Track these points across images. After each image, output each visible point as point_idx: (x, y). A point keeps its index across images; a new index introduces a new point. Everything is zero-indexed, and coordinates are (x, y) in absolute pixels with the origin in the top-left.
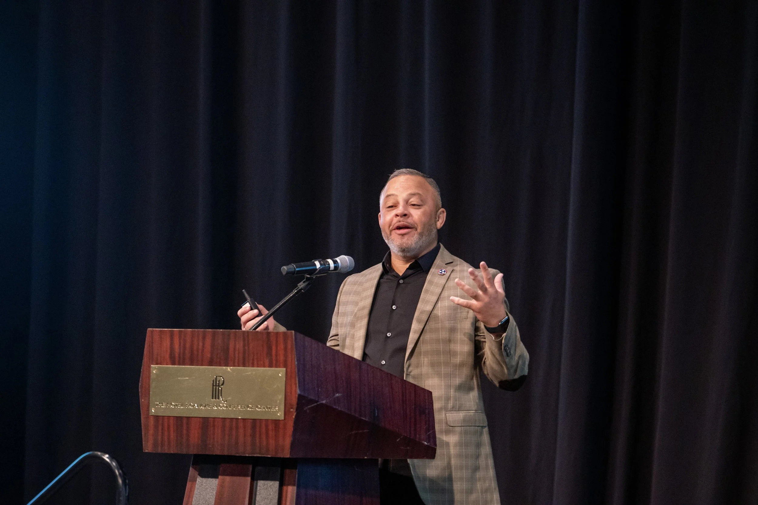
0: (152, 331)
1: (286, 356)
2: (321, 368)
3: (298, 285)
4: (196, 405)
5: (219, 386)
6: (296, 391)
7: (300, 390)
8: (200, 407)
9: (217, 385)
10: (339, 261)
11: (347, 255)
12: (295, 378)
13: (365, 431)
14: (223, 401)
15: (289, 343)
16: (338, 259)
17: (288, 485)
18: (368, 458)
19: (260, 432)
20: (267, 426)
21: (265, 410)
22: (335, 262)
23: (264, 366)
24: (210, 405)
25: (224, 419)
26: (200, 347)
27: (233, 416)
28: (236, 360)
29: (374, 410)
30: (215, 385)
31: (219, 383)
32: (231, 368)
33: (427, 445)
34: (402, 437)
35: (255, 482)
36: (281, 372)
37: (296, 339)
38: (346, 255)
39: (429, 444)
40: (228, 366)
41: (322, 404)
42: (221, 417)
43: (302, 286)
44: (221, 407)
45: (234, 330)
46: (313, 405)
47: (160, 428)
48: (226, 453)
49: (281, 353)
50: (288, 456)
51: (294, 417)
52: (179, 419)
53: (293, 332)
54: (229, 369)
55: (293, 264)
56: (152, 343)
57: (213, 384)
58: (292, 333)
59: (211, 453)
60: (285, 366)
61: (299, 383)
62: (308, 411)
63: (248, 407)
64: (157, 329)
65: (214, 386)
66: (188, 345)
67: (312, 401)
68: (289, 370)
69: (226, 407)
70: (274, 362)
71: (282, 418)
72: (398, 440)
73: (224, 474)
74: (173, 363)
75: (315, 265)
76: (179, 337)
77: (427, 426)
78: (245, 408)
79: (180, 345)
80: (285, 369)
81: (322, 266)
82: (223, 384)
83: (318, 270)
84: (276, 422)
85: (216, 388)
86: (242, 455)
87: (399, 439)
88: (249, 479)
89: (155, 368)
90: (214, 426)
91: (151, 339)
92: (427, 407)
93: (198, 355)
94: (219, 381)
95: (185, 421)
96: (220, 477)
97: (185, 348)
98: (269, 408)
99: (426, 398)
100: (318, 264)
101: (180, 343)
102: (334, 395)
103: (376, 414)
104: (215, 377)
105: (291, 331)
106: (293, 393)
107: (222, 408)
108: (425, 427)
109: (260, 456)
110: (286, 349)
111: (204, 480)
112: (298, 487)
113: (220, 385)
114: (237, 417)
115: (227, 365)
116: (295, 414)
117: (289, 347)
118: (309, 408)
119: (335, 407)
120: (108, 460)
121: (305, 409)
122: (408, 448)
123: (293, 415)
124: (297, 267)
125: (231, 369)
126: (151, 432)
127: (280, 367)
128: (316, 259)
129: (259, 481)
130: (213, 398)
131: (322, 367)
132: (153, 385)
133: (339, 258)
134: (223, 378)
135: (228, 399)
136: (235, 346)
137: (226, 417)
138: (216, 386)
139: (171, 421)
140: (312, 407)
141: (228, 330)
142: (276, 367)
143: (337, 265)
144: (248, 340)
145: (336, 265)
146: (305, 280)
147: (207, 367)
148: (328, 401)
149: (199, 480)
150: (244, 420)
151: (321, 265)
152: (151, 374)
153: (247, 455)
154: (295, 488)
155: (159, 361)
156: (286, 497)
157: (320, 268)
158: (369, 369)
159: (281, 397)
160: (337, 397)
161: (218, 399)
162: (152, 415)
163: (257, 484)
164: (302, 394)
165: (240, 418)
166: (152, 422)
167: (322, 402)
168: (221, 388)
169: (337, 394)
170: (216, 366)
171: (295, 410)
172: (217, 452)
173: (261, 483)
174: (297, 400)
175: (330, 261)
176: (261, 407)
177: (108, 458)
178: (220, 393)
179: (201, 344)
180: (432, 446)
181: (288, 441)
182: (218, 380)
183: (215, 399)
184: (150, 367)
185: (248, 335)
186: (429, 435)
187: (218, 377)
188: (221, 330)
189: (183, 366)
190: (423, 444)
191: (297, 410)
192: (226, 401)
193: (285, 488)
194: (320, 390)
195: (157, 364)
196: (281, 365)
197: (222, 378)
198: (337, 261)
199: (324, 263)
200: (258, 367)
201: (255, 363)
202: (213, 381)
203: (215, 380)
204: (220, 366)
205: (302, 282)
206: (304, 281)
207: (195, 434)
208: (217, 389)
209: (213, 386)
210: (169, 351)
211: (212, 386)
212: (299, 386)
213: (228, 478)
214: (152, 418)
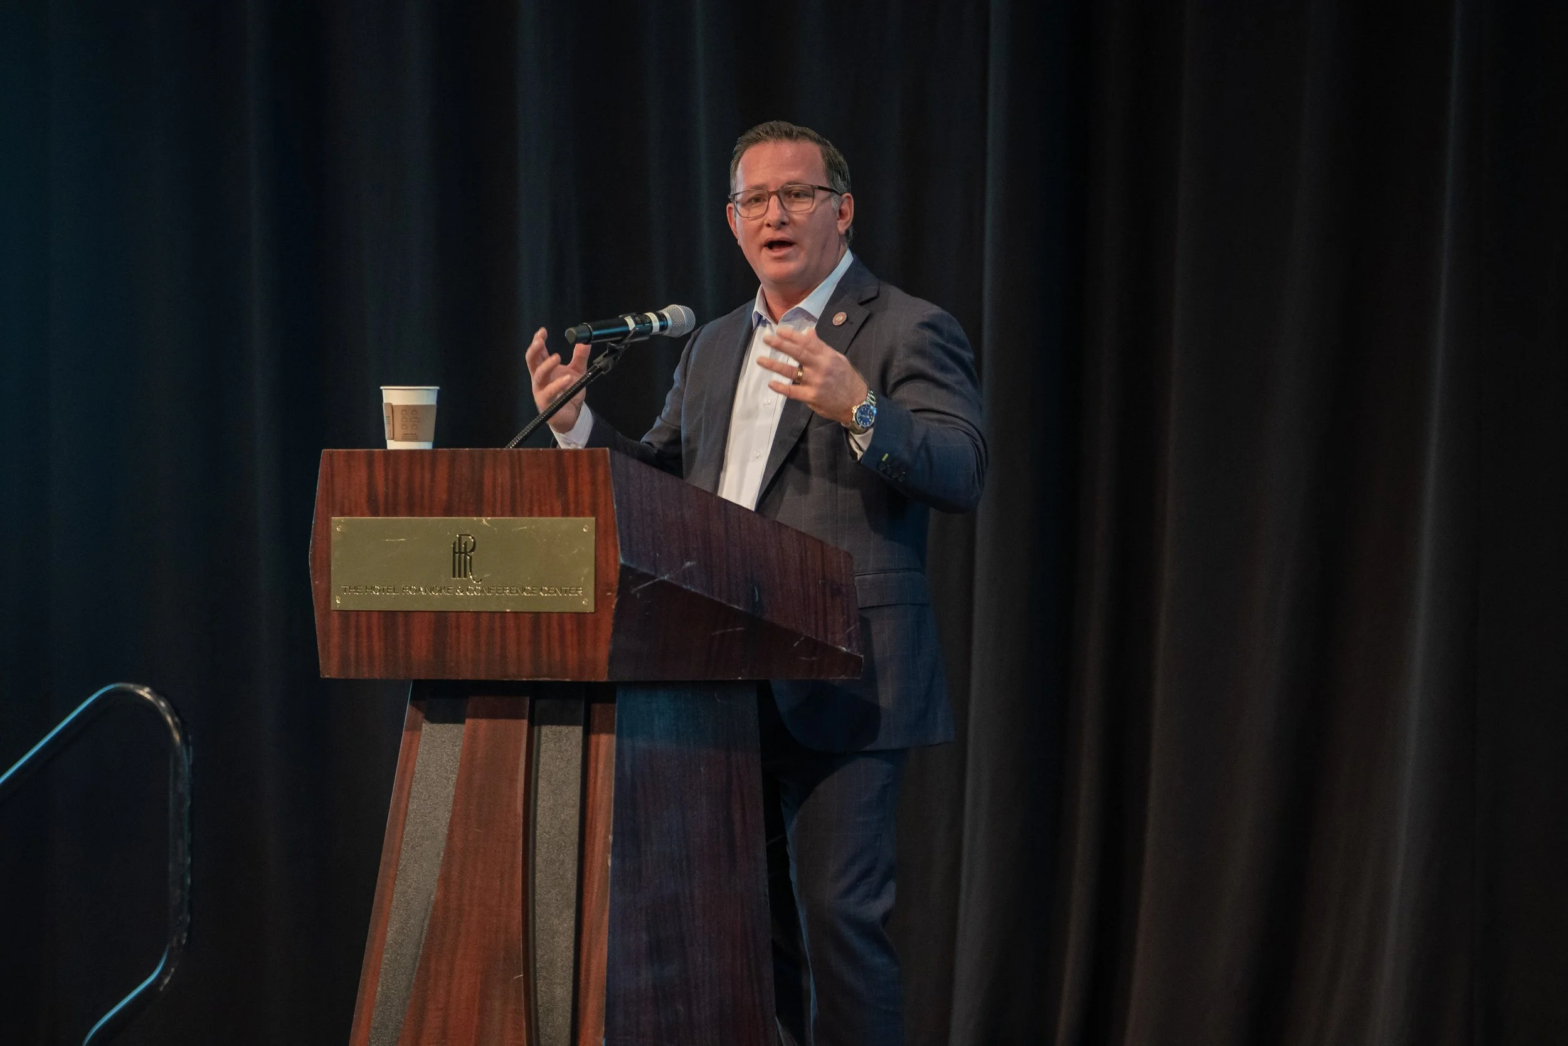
0: (331, 455)
1: (594, 495)
2: (659, 516)
3: (594, 361)
4: (422, 589)
5: (466, 553)
6: (616, 560)
7: (624, 557)
8: (431, 592)
9: (463, 551)
10: (667, 315)
11: (682, 305)
12: (615, 534)
13: (738, 629)
14: (474, 580)
15: (601, 470)
16: (665, 312)
17: (601, 731)
18: (743, 679)
19: (549, 636)
20: (561, 626)
21: (558, 594)
22: (661, 318)
23: (553, 515)
24: (448, 589)
25: (478, 613)
26: (427, 482)
27: (494, 609)
28: (498, 505)
29: (753, 591)
30: (457, 551)
31: (465, 548)
32: (489, 518)
33: (846, 652)
34: (802, 638)
35: (536, 728)
36: (586, 525)
37: (613, 464)
38: (679, 304)
39: (849, 651)
40: (481, 516)
41: (663, 582)
42: (471, 610)
43: (601, 364)
44: (471, 591)
45: (492, 449)
46: (645, 585)
47: (352, 632)
48: (483, 677)
49: (586, 489)
50: (605, 679)
51: (613, 607)
52: (389, 617)
53: (607, 449)
54: (484, 521)
55: (585, 323)
56: (332, 476)
57: (454, 548)
58: (605, 452)
59: (453, 677)
60: (594, 512)
61: (621, 545)
62: (638, 595)
63: (524, 590)
64: (340, 450)
65: (457, 553)
66: (403, 478)
67: (645, 577)
68: (601, 521)
69: (482, 591)
70: (572, 506)
71: (591, 609)
72: (795, 645)
73: (475, 716)
74: (375, 513)
75: (626, 324)
76: (385, 465)
77: (845, 616)
78: (517, 592)
79: (386, 479)
80: (594, 519)
81: (638, 326)
82: (472, 550)
83: (632, 333)
84: (579, 617)
85: (460, 557)
86: (515, 680)
87: (798, 642)
88: (525, 723)
89: (340, 523)
90: (458, 628)
91: (329, 469)
92: (843, 582)
93: (422, 497)
94: (465, 544)
95: (400, 620)
96: (467, 720)
97: (396, 483)
98: (566, 591)
99: (842, 565)
100: (631, 323)
101: (387, 475)
102: (682, 564)
103: (757, 597)
104: (458, 536)
105: (603, 449)
106: (611, 561)
107: (473, 593)
108: (841, 621)
109: (549, 679)
110: (593, 483)
111: (436, 726)
112: (619, 737)
113: (468, 550)
114: (504, 611)
115: (480, 513)
116: (616, 601)
117: (601, 478)
118: (639, 589)
119: (685, 587)
120: (148, 696)
121: (632, 592)
122: (814, 658)
123: (611, 604)
124: (595, 330)
125: (487, 521)
126: (335, 639)
127: (583, 514)
128: (627, 313)
129: (543, 727)
130: (454, 576)
131: (660, 513)
132: (336, 554)
133: (666, 309)
134: (473, 538)
135: (485, 576)
136: (495, 480)
137: (482, 609)
138: (460, 553)
139: (375, 619)
140: (645, 587)
141: (481, 449)
142: (576, 515)
143: (666, 323)
144: (520, 468)
145: (662, 323)
146: (607, 351)
147: (440, 518)
148: (672, 576)
149: (426, 727)
150: (516, 614)
151: (636, 323)
152: (332, 534)
153: (524, 679)
154: (614, 737)
155: (346, 510)
156: (597, 754)
157: (634, 328)
158: (741, 514)
159: (587, 571)
160: (689, 568)
161: (465, 576)
162: (337, 609)
163: (540, 732)
164: (628, 564)
165: (508, 610)
166: (336, 623)
167: (662, 578)
168: (471, 558)
169: (687, 561)
170: (459, 516)
171: (615, 594)
172: (467, 674)
173: (546, 730)
174: (618, 576)
175: (652, 316)
176: (549, 590)
177: (148, 693)
178: (468, 568)
179: (428, 476)
180: (855, 654)
181: (603, 652)
182: (463, 542)
183: (460, 576)
184: (328, 521)
185: (519, 458)
186: (849, 634)
187: (462, 537)
188: (467, 449)
189: (395, 518)
190: (840, 650)
191: (618, 594)
192: (481, 580)
193: (593, 738)
194: (658, 555)
195: (342, 515)
196: (587, 511)
197: (470, 537)
198: (664, 316)
199: (642, 321)
200: (540, 515)
201: (536, 508)
202: (454, 544)
203: (457, 542)
204: (467, 515)
205: (602, 356)
206: (604, 354)
207: (421, 643)
208: (463, 558)
209: (455, 553)
210: (365, 489)
211: (452, 553)
212: (622, 549)
213: (484, 723)
214: (335, 615)
